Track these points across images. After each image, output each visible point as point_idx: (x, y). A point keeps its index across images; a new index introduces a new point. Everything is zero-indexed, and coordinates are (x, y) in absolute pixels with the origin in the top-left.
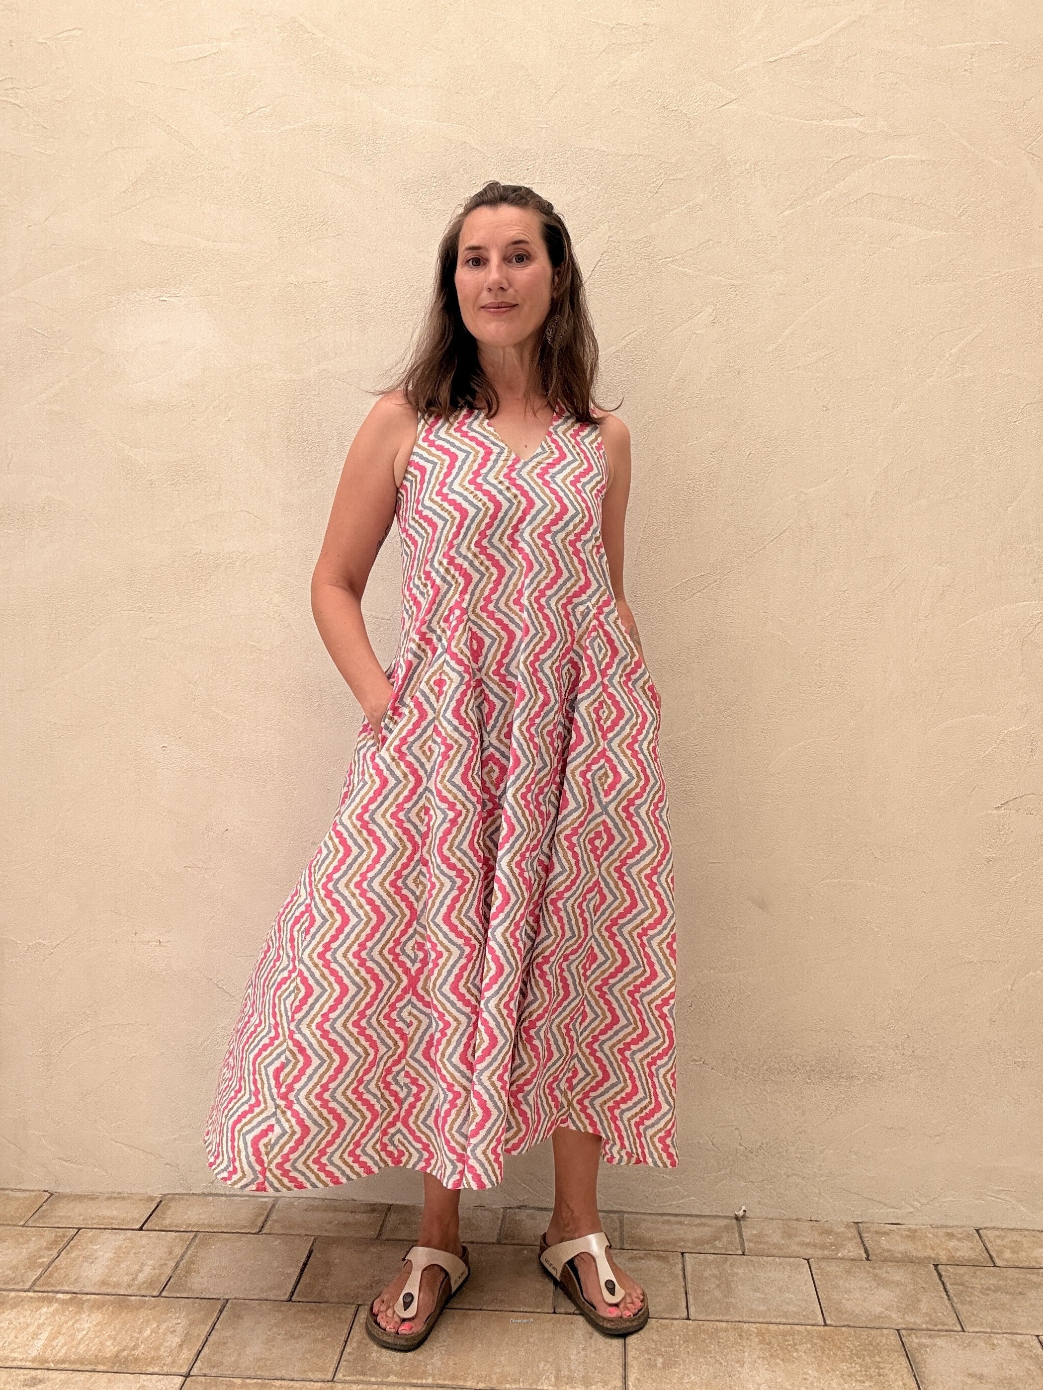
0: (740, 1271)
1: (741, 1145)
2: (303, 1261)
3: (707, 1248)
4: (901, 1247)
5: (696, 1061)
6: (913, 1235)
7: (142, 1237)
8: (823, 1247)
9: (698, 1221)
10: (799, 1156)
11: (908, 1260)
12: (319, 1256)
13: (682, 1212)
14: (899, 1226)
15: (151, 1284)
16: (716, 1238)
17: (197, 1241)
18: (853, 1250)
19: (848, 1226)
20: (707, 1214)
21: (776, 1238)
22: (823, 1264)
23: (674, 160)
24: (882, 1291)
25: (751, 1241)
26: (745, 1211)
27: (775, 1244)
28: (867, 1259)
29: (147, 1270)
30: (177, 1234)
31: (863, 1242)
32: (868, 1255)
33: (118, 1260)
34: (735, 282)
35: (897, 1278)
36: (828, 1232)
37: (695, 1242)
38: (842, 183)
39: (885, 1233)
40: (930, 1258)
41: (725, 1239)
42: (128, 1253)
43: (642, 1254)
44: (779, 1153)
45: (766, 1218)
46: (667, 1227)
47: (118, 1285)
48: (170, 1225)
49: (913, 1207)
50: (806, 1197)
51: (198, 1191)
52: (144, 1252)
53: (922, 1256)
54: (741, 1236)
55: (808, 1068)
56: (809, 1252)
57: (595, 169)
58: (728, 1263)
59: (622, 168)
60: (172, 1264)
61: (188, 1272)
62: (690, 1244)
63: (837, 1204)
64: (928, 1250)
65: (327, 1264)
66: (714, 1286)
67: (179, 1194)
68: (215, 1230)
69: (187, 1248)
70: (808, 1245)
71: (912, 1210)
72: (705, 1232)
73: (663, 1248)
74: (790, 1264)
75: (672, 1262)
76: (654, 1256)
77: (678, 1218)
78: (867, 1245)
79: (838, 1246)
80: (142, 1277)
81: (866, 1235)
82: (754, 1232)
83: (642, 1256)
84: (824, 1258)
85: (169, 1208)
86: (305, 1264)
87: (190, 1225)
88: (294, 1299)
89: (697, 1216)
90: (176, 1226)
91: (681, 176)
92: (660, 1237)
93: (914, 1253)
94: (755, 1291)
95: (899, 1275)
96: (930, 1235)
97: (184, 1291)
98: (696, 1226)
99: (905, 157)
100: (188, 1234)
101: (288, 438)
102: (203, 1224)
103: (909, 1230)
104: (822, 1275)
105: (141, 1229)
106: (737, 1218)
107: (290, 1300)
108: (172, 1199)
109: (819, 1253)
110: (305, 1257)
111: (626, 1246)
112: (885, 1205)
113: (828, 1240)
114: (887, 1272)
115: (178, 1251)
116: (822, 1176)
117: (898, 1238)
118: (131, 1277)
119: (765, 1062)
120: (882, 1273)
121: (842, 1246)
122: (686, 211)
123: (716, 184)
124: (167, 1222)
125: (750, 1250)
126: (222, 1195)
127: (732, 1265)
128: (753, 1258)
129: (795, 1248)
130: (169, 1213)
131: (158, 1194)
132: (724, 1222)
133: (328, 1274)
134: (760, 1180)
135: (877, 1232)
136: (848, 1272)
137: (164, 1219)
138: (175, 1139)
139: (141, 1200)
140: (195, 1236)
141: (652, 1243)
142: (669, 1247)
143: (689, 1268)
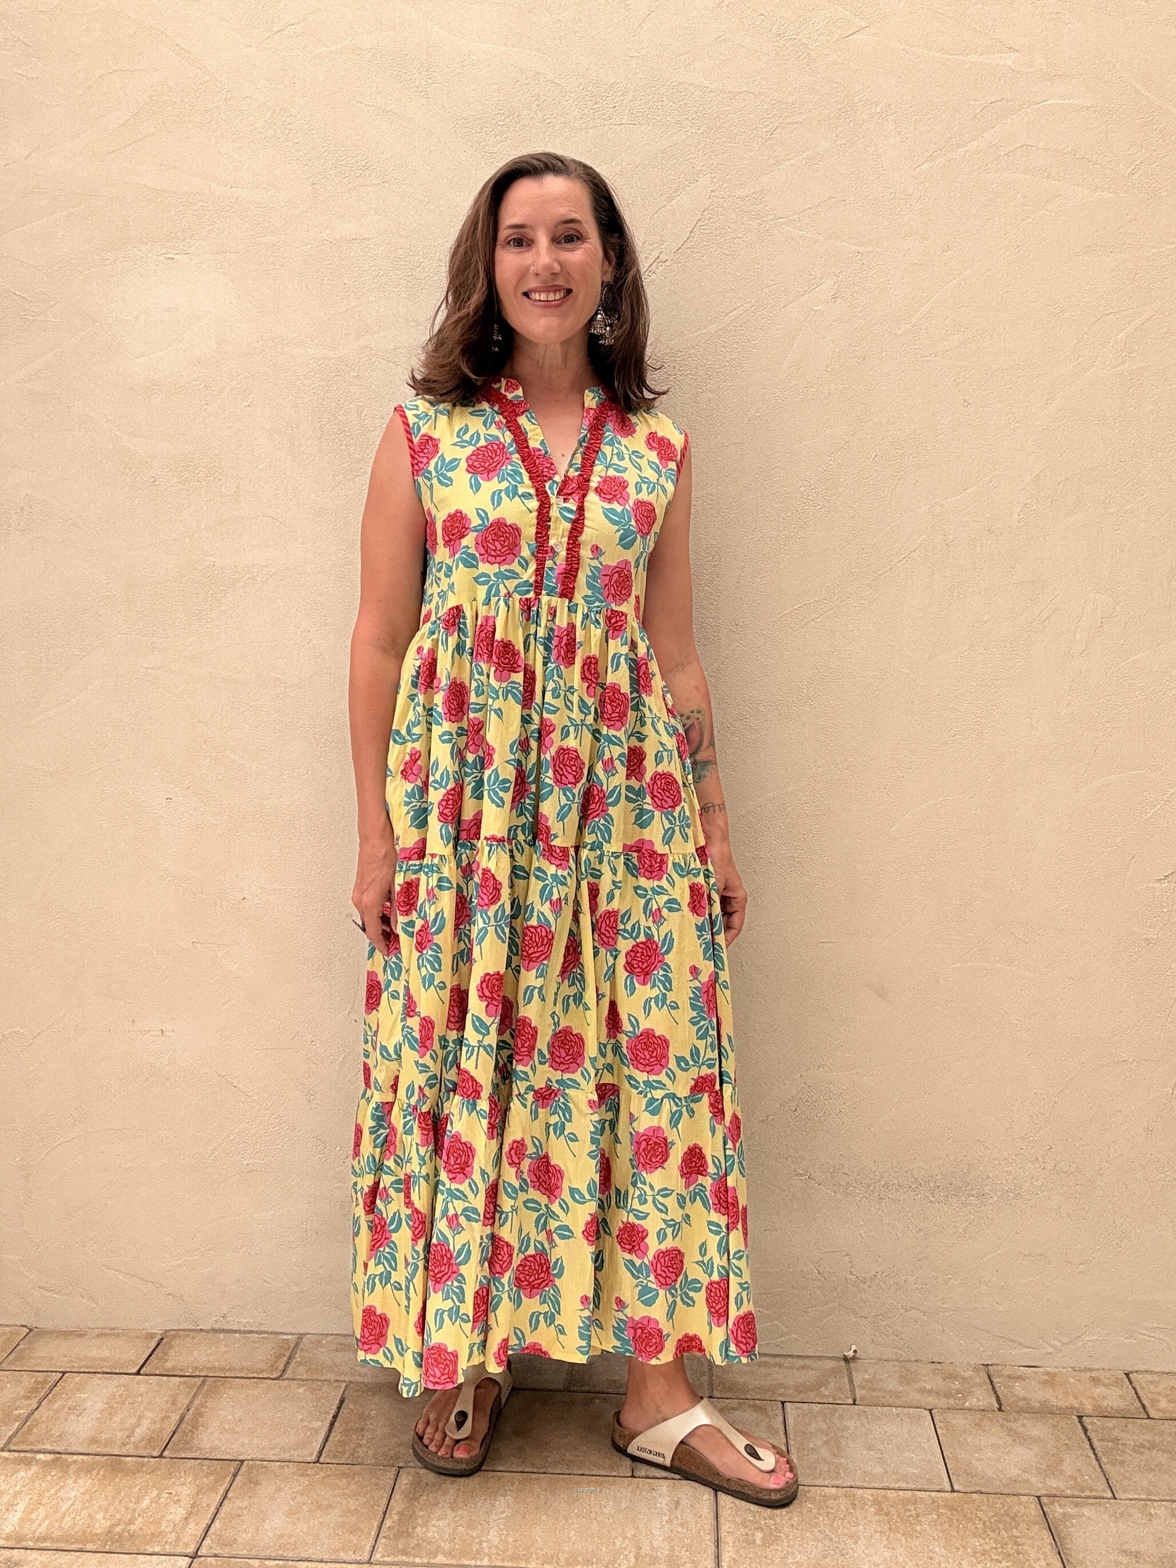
0: (851, 1424)
1: (851, 1273)
2: (332, 1412)
3: (811, 1396)
4: (1038, 1394)
5: (801, 1175)
6: (1051, 1380)
7: (138, 1383)
8: (948, 1396)
9: (800, 1362)
10: (919, 1286)
11: (1045, 1412)
12: (352, 1406)
13: (782, 1352)
14: (1035, 1369)
15: (149, 1441)
16: (821, 1383)
17: (205, 1388)
18: (982, 1398)
19: (976, 1369)
20: (812, 1354)
21: (893, 1384)
22: (949, 1416)
23: (790, 100)
24: (1019, 1449)
25: (863, 1388)
26: (855, 1351)
27: (891, 1391)
28: (1000, 1409)
29: (146, 1423)
30: (182, 1379)
31: (993, 1387)
32: (1000, 1405)
33: (110, 1411)
34: (861, 249)
35: (1035, 1432)
36: (953, 1376)
37: (797, 1388)
38: (992, 131)
39: (1019, 1378)
40: (1072, 1408)
41: (832, 1384)
42: (124, 1403)
43: (735, 1403)
44: (896, 1283)
45: (880, 1360)
46: (764, 1371)
47: (110, 1442)
48: (173, 1368)
49: (1052, 1346)
50: (927, 1334)
51: (208, 1327)
52: (142, 1402)
53: (1064, 1406)
54: (851, 1381)
55: (932, 1184)
56: (931, 1400)
57: (695, 109)
58: (837, 1414)
59: (728, 108)
60: (175, 1417)
61: (195, 1426)
62: (791, 1392)
63: (963, 1343)
64: (1071, 1398)
65: (362, 1417)
66: (819, 1443)
67: (184, 1330)
68: (228, 1375)
69: (194, 1397)
70: (930, 1392)
71: (1051, 1350)
72: (808, 1377)
73: (759, 1396)
74: (910, 1416)
75: (771, 1413)
76: (750, 1406)
77: (777, 1360)
78: (999, 1393)
79: (966, 1394)
80: (139, 1433)
81: (998, 1380)
82: (867, 1377)
83: (736, 1406)
84: (949, 1409)
85: (171, 1347)
86: (335, 1417)
87: (197, 1368)
88: (322, 1460)
89: (799, 1357)
90: (181, 1370)
91: (799, 119)
92: (757, 1382)
93: (1054, 1402)
94: (869, 1449)
95: (1037, 1429)
96: (1071, 1380)
97: (190, 1450)
98: (798, 1369)
99: (1067, 101)
100: (196, 1379)
101: (321, 427)
102: (213, 1368)
103: (1048, 1374)
104: (948, 1429)
105: (138, 1373)
106: (846, 1359)
107: (318, 1462)
108: (175, 1336)
109: (943, 1402)
110: (335, 1407)
111: (716, 1394)
112: (1019, 1344)
113: (954, 1387)
114: (1023, 1425)
115: (183, 1401)
116: (947, 1310)
117: (1034, 1383)
118: (126, 1433)
119: (882, 1176)
120: (1017, 1427)
121: (970, 1393)
122: (804, 162)
123: (840, 129)
124: (168, 1365)
125: (863, 1398)
126: (235, 1332)
127: (841, 1417)
128: (866, 1409)
129: (915, 1397)
130: (172, 1353)
131: (158, 1331)
132: (832, 1364)
133: (363, 1429)
134: (872, 1314)
135: (1010, 1377)
136: (978, 1425)
137: (166, 1361)
138: (179, 1265)
139: (138, 1337)
140: (204, 1382)
141: (746, 1390)
142: (768, 1395)
143: (790, 1421)
